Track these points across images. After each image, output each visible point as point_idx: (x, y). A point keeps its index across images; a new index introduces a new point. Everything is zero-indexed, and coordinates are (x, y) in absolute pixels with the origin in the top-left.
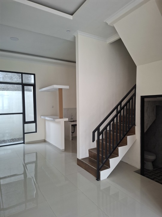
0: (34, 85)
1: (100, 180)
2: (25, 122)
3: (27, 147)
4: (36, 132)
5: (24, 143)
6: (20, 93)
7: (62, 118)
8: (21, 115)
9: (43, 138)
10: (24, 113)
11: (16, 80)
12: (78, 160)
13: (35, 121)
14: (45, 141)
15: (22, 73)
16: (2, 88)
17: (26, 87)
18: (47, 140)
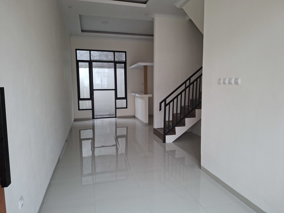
0: (125, 63)
1: (165, 142)
2: (116, 98)
3: (119, 120)
4: (127, 108)
5: (116, 117)
6: (113, 70)
7: (147, 94)
8: (114, 91)
9: (133, 115)
10: (116, 90)
11: (111, 57)
12: (154, 129)
13: (126, 98)
14: (134, 117)
15: (114, 52)
16: (99, 66)
17: (117, 65)
18: (136, 116)
